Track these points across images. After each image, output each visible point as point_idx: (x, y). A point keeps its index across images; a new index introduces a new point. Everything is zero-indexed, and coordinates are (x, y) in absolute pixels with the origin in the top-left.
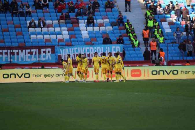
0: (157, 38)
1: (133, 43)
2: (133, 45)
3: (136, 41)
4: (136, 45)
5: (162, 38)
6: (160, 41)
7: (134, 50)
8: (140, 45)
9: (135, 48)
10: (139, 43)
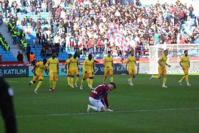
0: (22, 44)
1: (5, 47)
2: (5, 49)
3: (7, 46)
4: (7, 49)
5: (26, 44)
6: (25, 46)
7: (6, 53)
8: (10, 49)
9: (7, 52)
10: (9, 47)
